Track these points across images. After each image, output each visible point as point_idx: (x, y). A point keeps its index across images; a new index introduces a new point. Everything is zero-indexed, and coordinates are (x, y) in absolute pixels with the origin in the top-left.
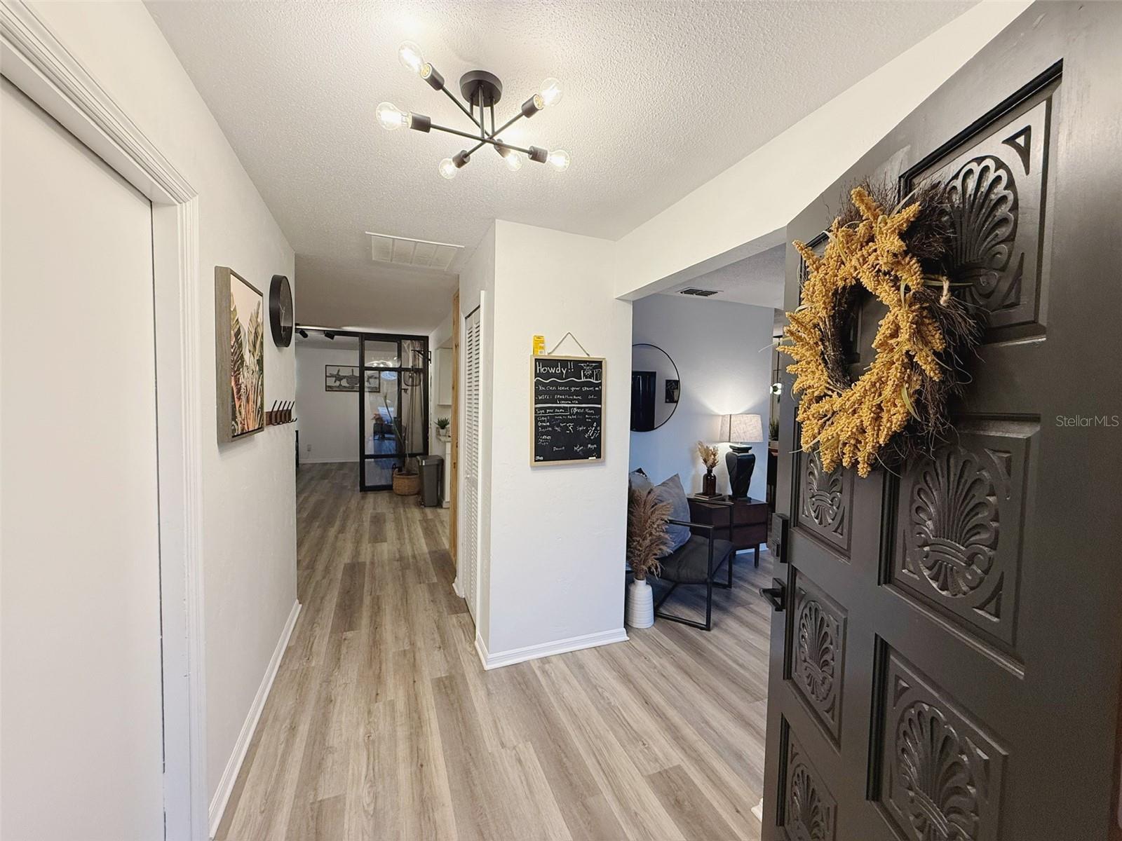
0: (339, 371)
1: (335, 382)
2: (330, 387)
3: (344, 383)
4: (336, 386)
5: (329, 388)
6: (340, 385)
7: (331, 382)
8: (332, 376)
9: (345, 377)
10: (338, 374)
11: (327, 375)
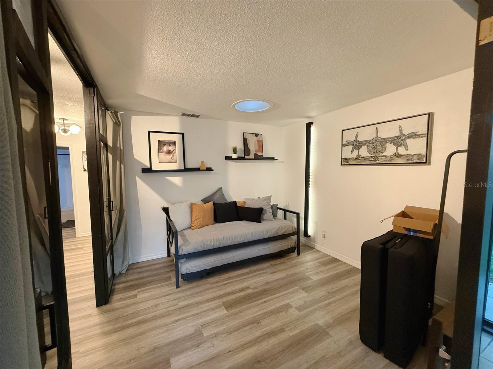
0: (357, 136)
1: (352, 151)
2: (346, 159)
3: (364, 152)
4: (353, 158)
5: (345, 162)
6: (359, 156)
7: (348, 153)
8: (349, 144)
9: (364, 143)
10: (356, 140)
11: (344, 143)
